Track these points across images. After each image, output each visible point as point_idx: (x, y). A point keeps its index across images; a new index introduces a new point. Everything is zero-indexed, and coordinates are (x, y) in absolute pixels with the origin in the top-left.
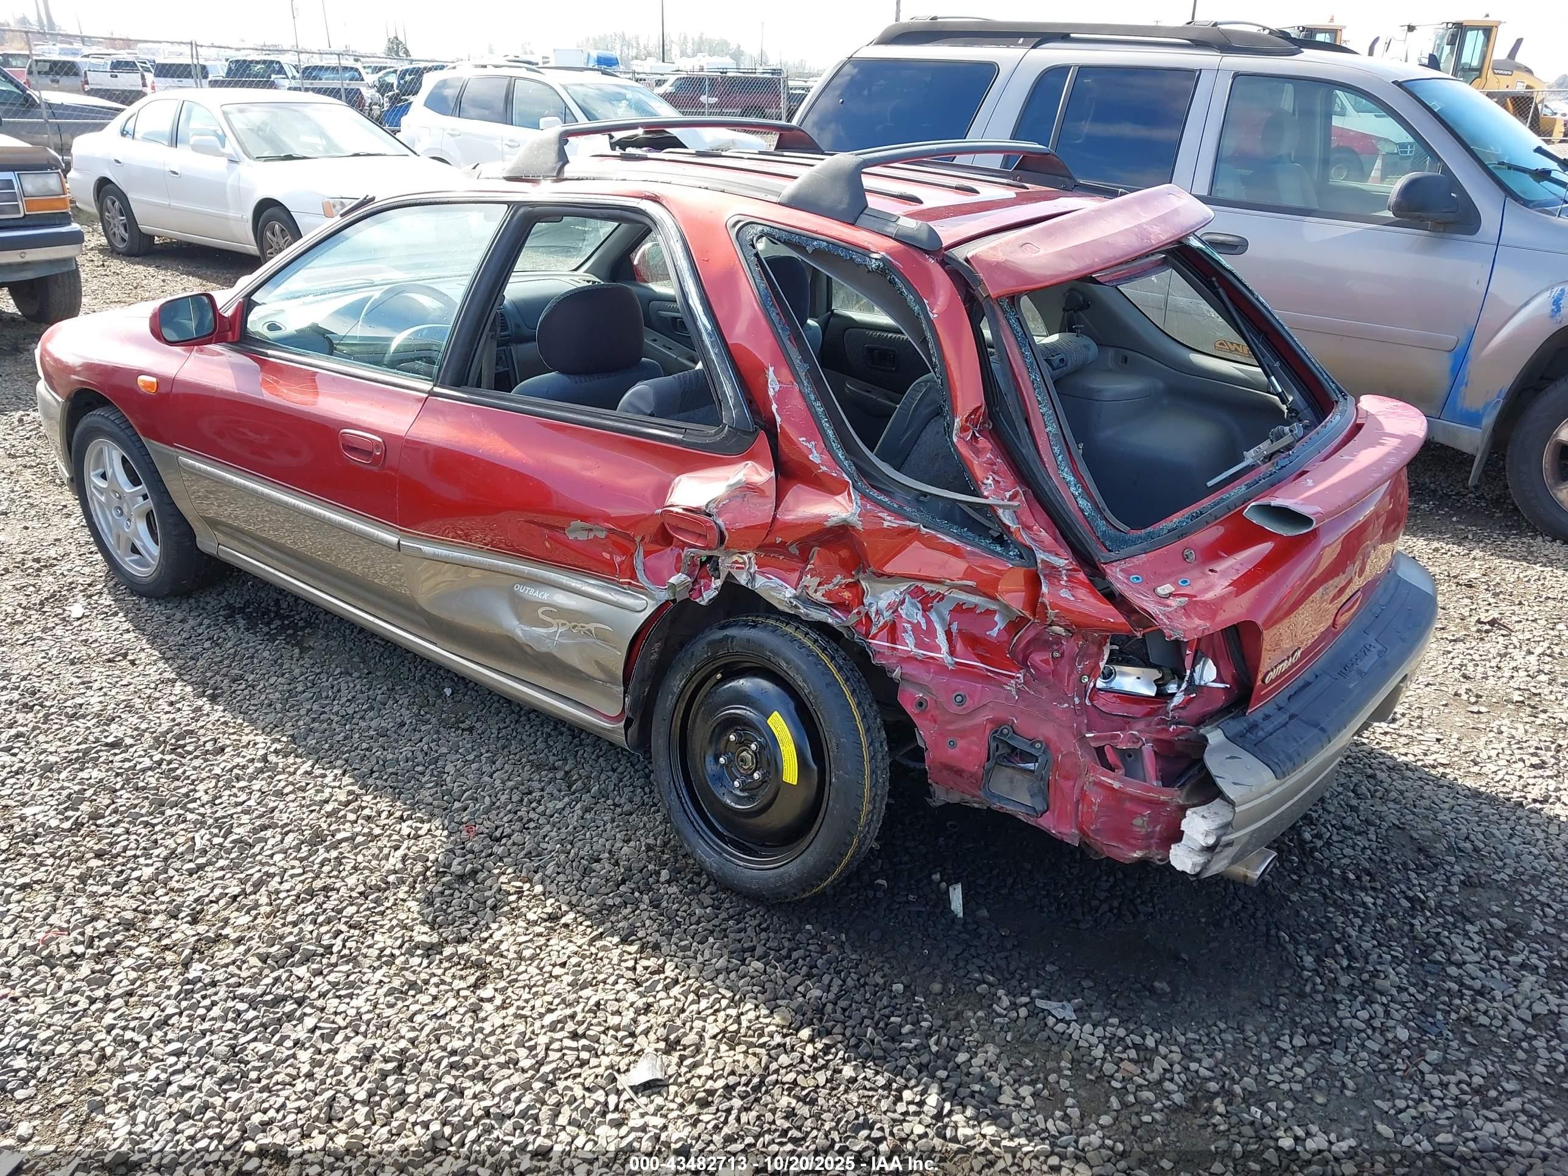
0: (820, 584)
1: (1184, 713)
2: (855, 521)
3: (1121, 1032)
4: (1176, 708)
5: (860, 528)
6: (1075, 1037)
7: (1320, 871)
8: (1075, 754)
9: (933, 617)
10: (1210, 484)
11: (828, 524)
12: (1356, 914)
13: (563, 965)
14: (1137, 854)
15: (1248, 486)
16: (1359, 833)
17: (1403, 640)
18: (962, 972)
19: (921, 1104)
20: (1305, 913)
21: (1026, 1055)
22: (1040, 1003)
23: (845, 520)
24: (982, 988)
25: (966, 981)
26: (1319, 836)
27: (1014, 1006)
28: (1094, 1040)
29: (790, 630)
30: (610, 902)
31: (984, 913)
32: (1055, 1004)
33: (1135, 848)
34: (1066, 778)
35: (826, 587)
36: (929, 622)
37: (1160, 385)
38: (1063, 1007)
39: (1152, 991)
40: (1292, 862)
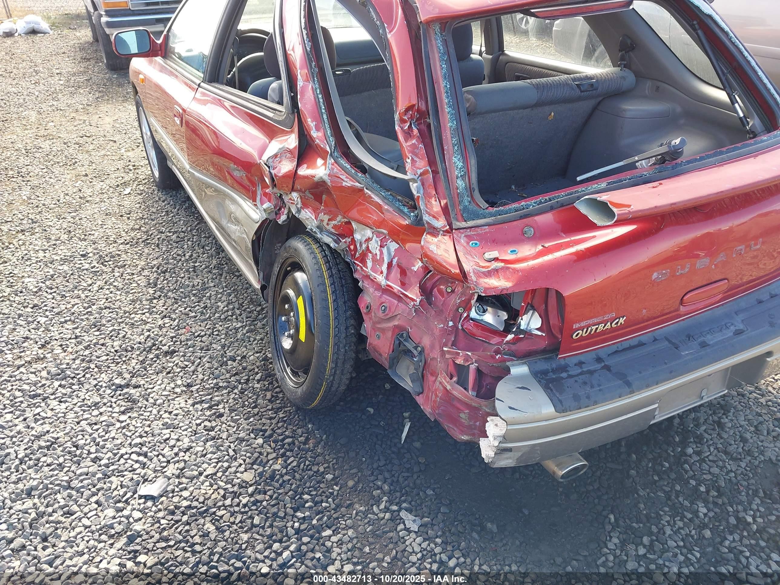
0: (329, 220)
1: (513, 347)
2: (326, 178)
3: (438, 550)
4: (508, 342)
5: (329, 184)
6: (407, 543)
7: (680, 479)
8: (436, 359)
9: (385, 250)
10: (579, 179)
11: (316, 179)
12: (683, 518)
13: (170, 413)
14: (465, 438)
15: (609, 184)
16: (732, 459)
17: (772, 325)
18: (372, 478)
19: (280, 554)
20: (642, 506)
21: (370, 544)
22: (403, 514)
23: (321, 178)
24: (376, 493)
25: (371, 485)
26: (698, 453)
27: (387, 510)
28: (418, 549)
29: (314, 247)
30: (221, 384)
31: (417, 445)
32: (411, 517)
33: (463, 433)
34: (432, 374)
35: (334, 222)
36: (381, 253)
37: (679, 109)
38: (414, 521)
39: (483, 528)
40: (663, 466)
